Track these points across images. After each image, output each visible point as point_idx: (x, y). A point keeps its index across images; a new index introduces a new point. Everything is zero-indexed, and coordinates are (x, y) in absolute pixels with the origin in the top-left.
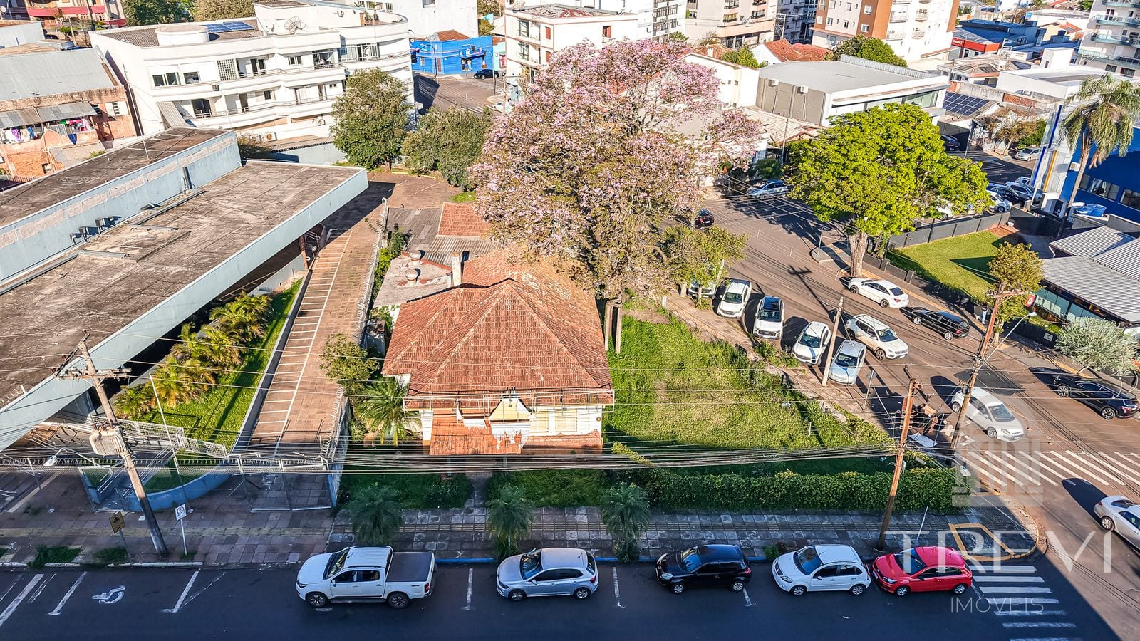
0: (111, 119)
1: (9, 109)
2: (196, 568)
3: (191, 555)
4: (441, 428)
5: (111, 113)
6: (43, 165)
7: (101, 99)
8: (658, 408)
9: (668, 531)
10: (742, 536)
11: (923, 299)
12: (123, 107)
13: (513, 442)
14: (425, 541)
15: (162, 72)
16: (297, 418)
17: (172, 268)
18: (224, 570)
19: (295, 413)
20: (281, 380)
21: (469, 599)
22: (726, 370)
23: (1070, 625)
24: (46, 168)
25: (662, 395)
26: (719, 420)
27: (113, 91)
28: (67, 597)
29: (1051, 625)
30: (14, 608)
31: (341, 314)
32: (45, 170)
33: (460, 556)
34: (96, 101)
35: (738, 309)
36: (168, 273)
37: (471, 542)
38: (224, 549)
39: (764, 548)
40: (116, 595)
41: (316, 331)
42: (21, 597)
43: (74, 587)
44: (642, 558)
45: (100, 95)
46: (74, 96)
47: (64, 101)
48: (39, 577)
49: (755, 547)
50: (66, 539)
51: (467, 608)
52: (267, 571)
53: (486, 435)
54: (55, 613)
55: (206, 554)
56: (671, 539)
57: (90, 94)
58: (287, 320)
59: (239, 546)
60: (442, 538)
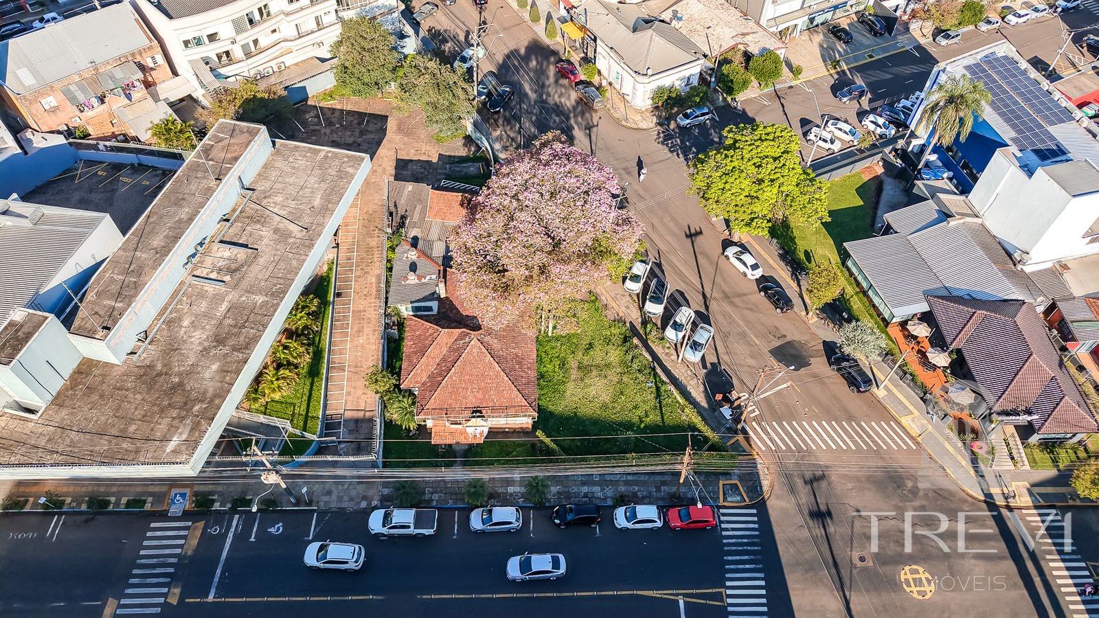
0: (152, 69)
1: (76, 81)
2: (314, 510)
3: (310, 503)
4: (438, 428)
5: (151, 65)
6: (111, 122)
7: (142, 57)
8: (570, 386)
9: (563, 486)
10: (602, 490)
11: (775, 266)
12: (160, 59)
13: (478, 436)
14: (432, 493)
15: (189, 36)
16: (350, 398)
17: (257, 298)
18: (329, 512)
19: (348, 393)
20: (335, 363)
21: (456, 532)
22: (618, 352)
23: (759, 548)
24: (113, 122)
25: (574, 374)
26: (605, 397)
27: (150, 48)
28: (255, 530)
29: (749, 548)
30: (231, 537)
31: (365, 295)
32: (112, 124)
33: (450, 504)
34: (139, 59)
35: (636, 287)
36: (256, 303)
37: (456, 494)
38: (326, 499)
39: (612, 498)
40: (279, 528)
41: (351, 314)
42: (233, 530)
43: (256, 523)
44: (547, 504)
45: (140, 54)
46: (122, 59)
47: (115, 65)
48: (237, 517)
49: (608, 497)
50: (243, 492)
51: (455, 537)
52: (351, 513)
53: (464, 433)
54: (252, 539)
55: (318, 502)
56: (563, 491)
57: (133, 55)
58: (331, 306)
59: (334, 497)
60: (441, 492)
